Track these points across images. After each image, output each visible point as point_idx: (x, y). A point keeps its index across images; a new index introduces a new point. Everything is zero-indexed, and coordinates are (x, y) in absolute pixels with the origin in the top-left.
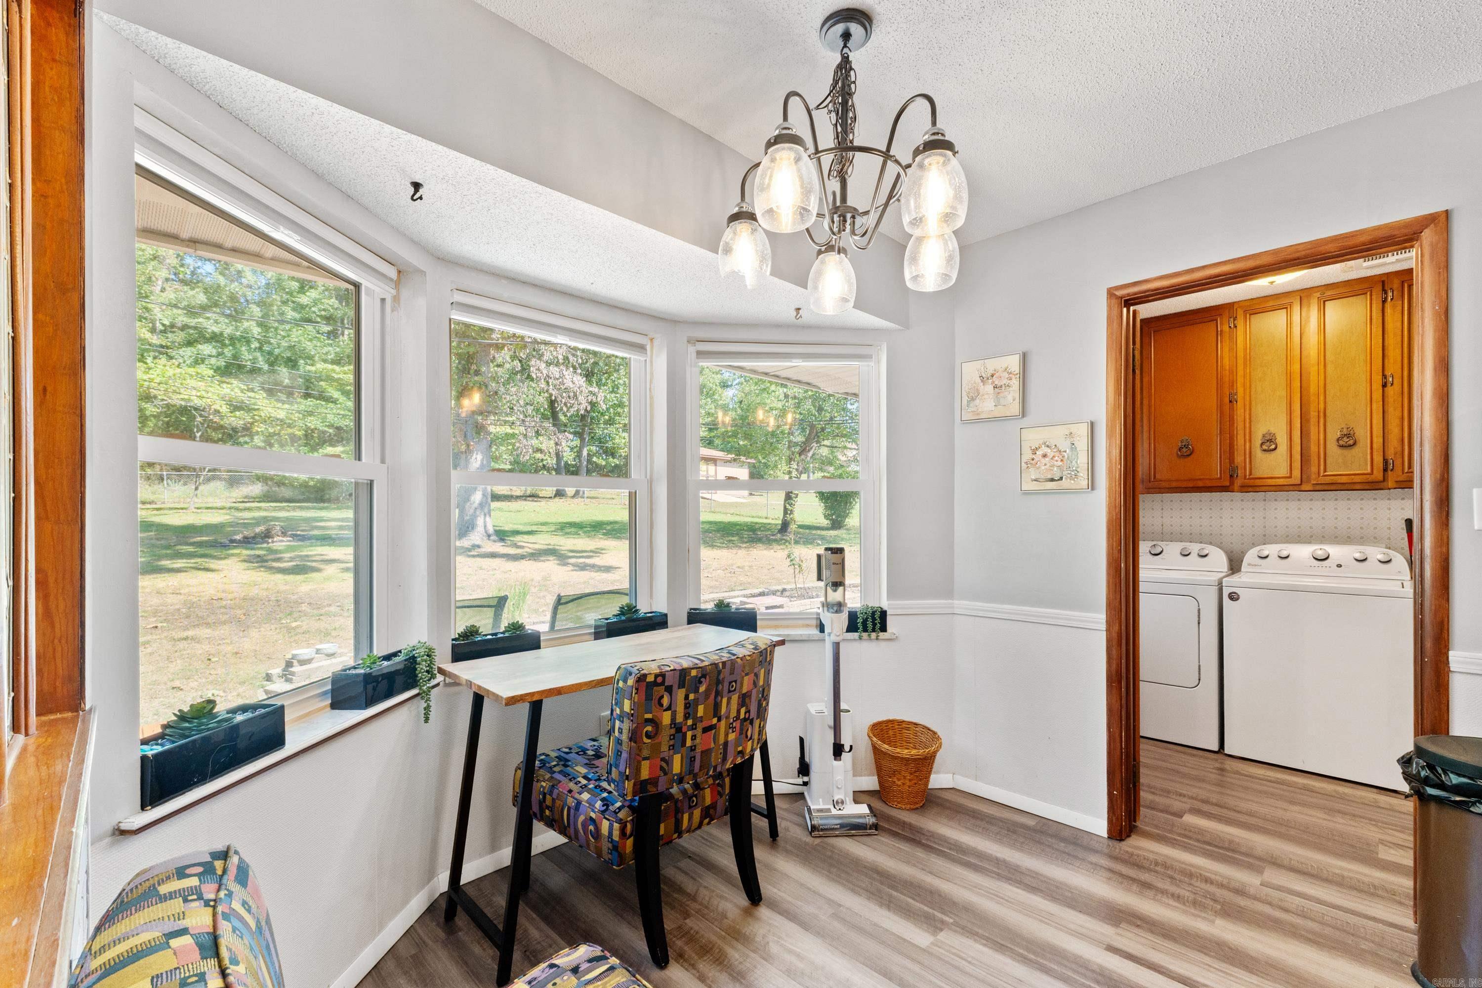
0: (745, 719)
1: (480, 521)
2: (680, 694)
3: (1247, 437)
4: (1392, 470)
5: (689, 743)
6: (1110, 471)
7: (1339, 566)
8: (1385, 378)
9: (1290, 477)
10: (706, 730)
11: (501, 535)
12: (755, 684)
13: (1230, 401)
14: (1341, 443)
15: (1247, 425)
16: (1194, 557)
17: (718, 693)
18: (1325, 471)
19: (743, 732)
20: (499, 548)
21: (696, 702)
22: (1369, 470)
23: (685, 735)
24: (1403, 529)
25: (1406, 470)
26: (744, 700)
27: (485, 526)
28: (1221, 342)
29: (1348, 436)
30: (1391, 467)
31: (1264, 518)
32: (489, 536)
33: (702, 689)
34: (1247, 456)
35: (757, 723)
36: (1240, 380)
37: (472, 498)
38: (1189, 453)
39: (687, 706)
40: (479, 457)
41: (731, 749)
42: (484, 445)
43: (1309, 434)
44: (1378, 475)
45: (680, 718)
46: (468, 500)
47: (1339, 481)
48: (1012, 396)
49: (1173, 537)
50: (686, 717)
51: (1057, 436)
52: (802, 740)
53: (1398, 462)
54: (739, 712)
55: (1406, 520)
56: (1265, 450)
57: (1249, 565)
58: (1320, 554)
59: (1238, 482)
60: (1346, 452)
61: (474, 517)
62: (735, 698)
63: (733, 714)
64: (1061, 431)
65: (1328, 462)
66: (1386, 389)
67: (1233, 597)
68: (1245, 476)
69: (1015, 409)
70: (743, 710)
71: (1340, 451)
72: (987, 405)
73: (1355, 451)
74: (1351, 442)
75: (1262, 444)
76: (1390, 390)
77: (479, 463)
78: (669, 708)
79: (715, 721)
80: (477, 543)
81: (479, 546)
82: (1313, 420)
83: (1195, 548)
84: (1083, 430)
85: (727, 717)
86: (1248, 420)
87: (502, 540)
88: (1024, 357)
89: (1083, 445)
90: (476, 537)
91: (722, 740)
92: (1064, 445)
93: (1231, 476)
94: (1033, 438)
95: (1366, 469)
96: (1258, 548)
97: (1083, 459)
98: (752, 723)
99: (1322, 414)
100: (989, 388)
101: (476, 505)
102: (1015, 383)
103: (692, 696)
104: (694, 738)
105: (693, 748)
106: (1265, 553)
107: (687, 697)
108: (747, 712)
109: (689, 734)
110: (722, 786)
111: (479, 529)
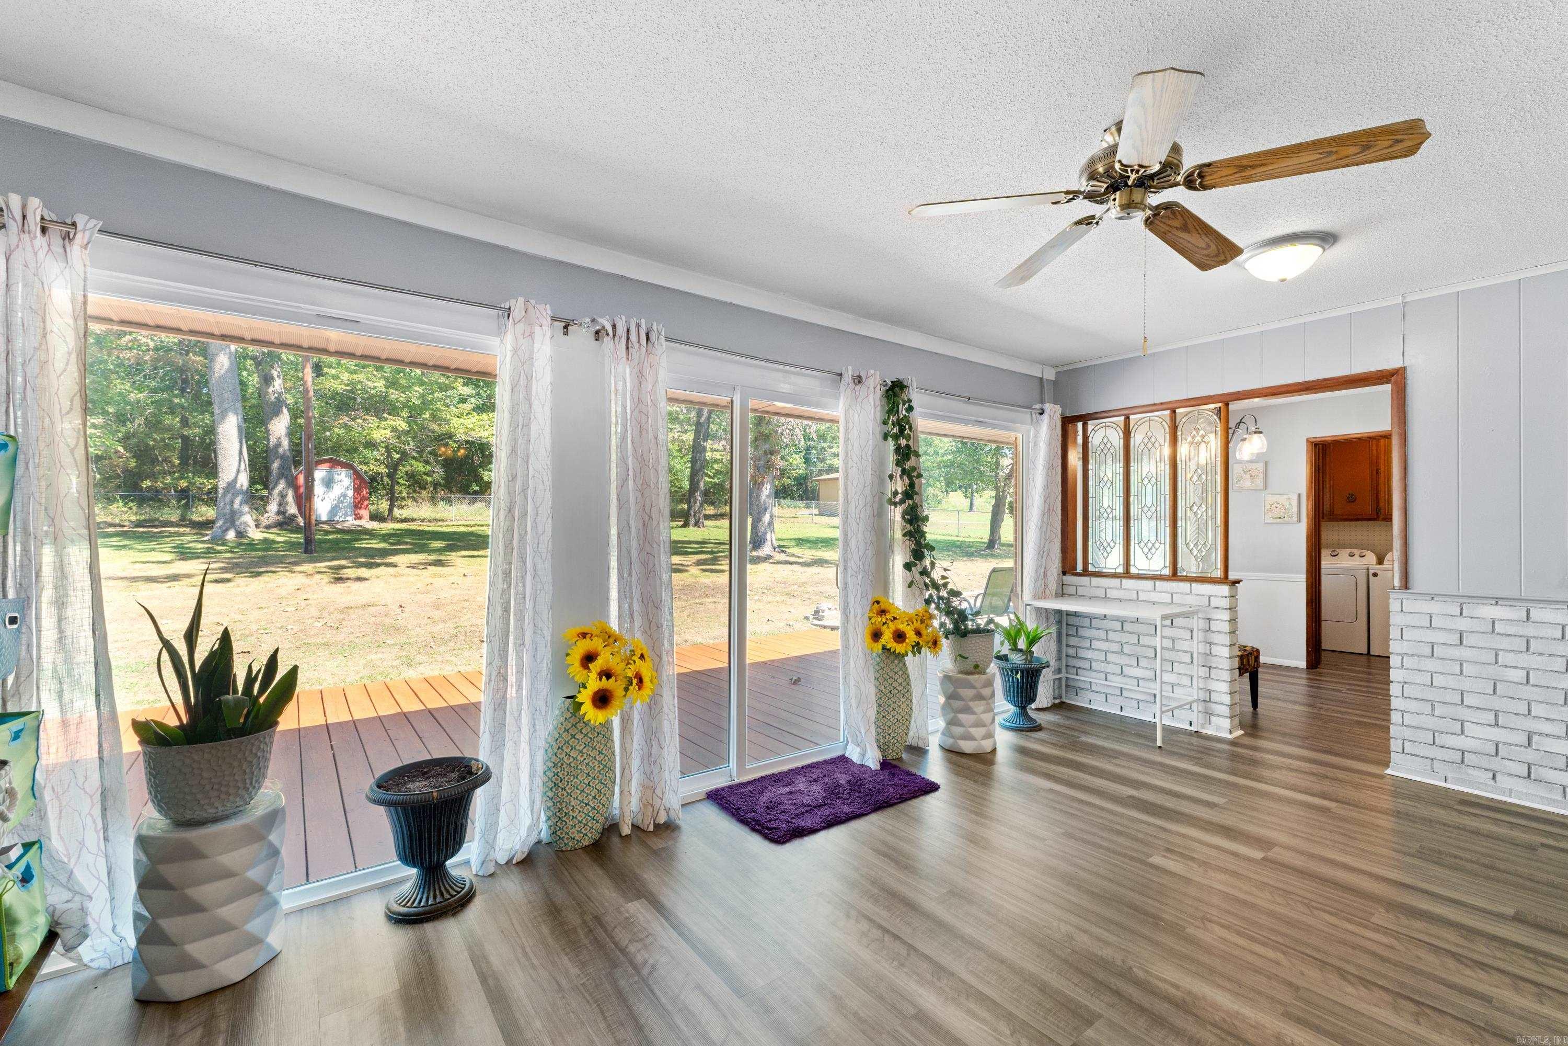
1: (768, 537)
6: (1308, 515)
11: (783, 548)
13: (1377, 473)
16: (1357, 557)
20: (782, 557)
27: (772, 540)
32: (775, 548)
34: (1387, 502)
36: (1382, 461)
38: (1353, 500)
40: (768, 487)
46: (761, 520)
48: (1260, 482)
49: (1344, 546)
51: (1283, 499)
57: (1388, 561)
59: (1381, 517)
61: (765, 533)
64: (1285, 497)
67: (1375, 575)
68: (1385, 513)
69: (1262, 485)
72: (1248, 484)
77: (768, 492)
80: (769, 553)
81: (771, 556)
83: (1357, 552)
84: (1295, 497)
87: (784, 551)
88: (1266, 464)
89: (1295, 503)
90: (766, 550)
92: (1286, 504)
93: (1377, 513)
94: (1270, 499)
97: (1295, 509)
100: (1248, 476)
101: (766, 524)
102: (1262, 475)
111: (769, 542)
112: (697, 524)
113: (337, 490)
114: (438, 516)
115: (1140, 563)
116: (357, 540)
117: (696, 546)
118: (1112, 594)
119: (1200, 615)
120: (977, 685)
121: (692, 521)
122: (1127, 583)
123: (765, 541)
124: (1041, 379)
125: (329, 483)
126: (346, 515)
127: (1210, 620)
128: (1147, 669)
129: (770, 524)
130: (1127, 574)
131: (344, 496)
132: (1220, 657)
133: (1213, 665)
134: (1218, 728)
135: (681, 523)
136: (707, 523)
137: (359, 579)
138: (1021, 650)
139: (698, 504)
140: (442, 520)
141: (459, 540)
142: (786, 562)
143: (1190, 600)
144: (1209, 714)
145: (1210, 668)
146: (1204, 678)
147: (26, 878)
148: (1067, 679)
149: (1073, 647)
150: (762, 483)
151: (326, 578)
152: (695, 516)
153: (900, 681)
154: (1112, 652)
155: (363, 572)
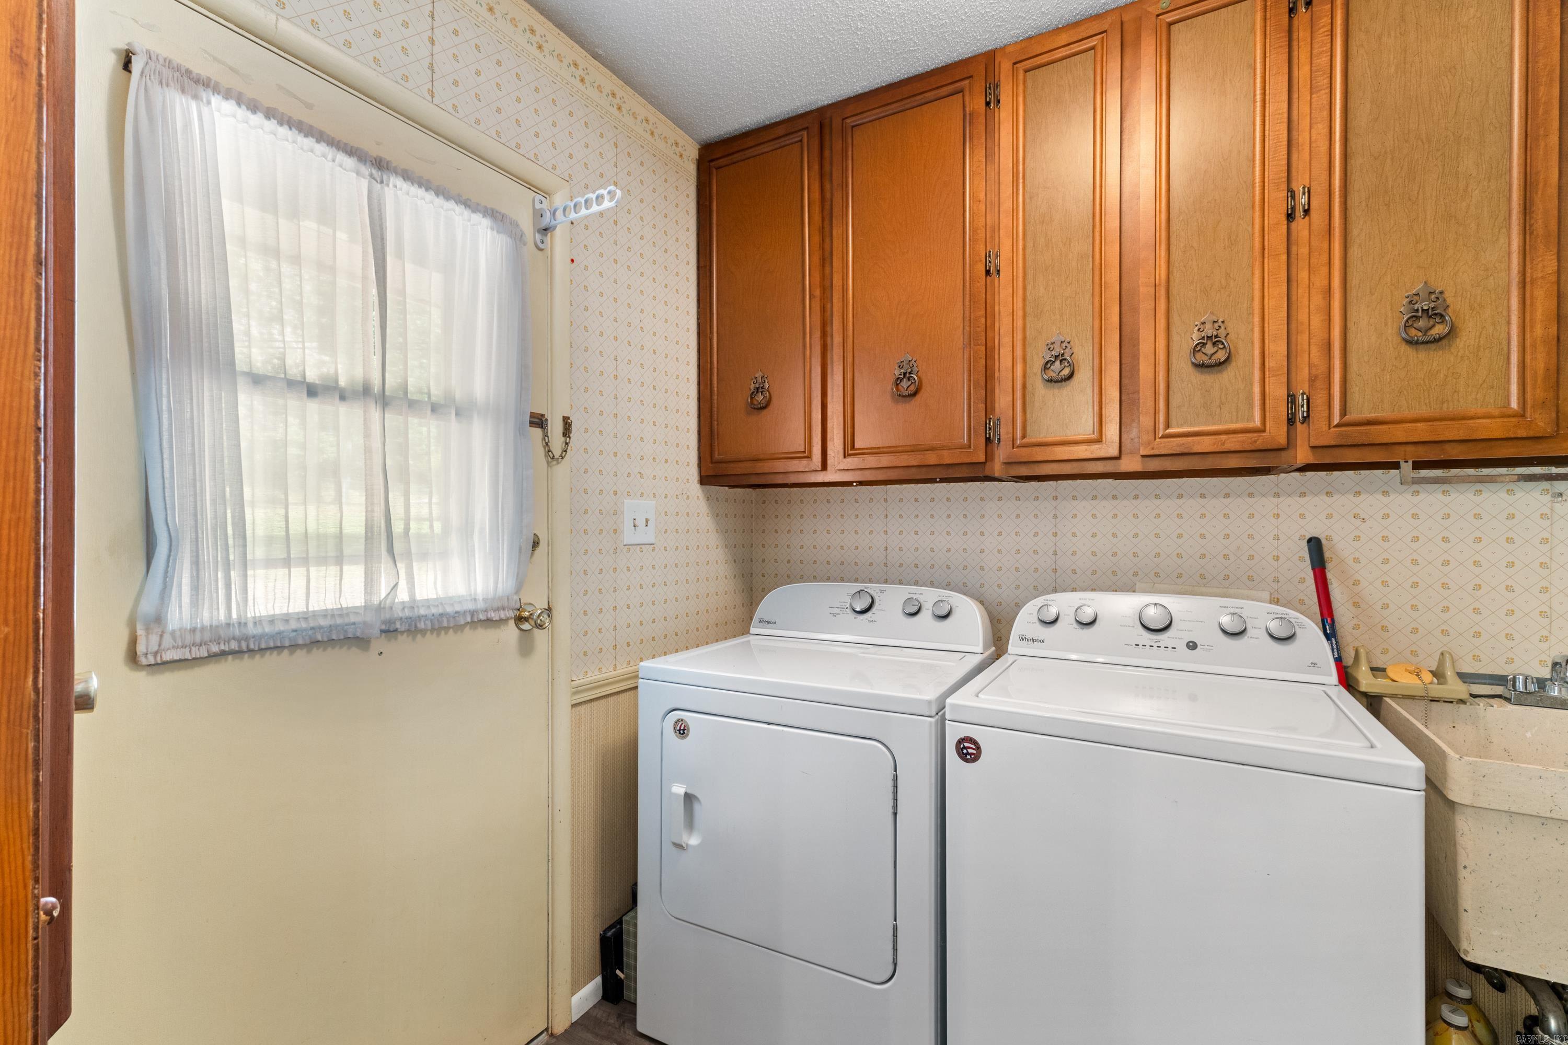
3: (1019, 352)
4: (1306, 419)
7: (1192, 646)
8: (1293, 197)
9: (1099, 440)
13: (988, 272)
14: (1200, 358)
15: (1019, 323)
16: (926, 617)
18: (1168, 426)
22: (1257, 422)
24: (1302, 559)
25: (1336, 420)
28: (971, 138)
29: (1215, 340)
30: (1301, 412)
31: (1055, 534)
34: (1019, 394)
36: (1005, 222)
38: (913, 388)
43: (1135, 343)
44: (1277, 432)
47: (1197, 449)
49: (890, 574)
53: (1319, 400)
55: (1310, 541)
56: (1050, 381)
57: (1022, 639)
58: (1153, 615)
59: (1001, 455)
60: (1208, 378)
65: (1174, 403)
66: (1294, 225)
68: (1014, 440)
71: (1197, 378)
73: (1228, 375)
74: (1221, 356)
75: (1046, 366)
76: (1300, 224)
82: (1145, 307)
86: (1020, 313)
93: (988, 440)
95: (1251, 418)
96: (1039, 601)
99: (1162, 292)
106: (1052, 612)
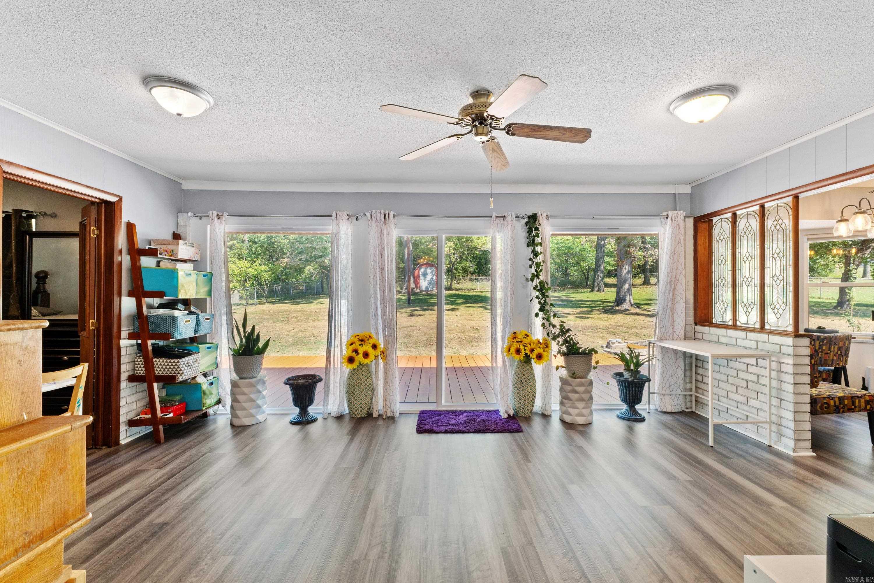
0: (840, 355)
1: (628, 298)
2: (818, 342)
5: (820, 356)
10: (826, 354)
11: (638, 305)
12: (844, 345)
17: (830, 344)
19: (839, 358)
20: (637, 310)
21: (823, 345)
23: (819, 353)
26: (840, 348)
27: (630, 300)
32: (632, 305)
33: (825, 342)
35: (845, 357)
37: (624, 287)
39: (820, 345)
40: (627, 267)
41: (834, 362)
42: (629, 262)
45: (817, 348)
46: (622, 288)
50: (819, 349)
52: (864, 379)
54: (838, 351)
61: (625, 296)
62: (836, 347)
63: (836, 351)
70: (839, 352)
77: (627, 270)
78: (814, 345)
79: (829, 352)
80: (627, 308)
81: (628, 310)
85: (834, 352)
87: (639, 307)
90: (625, 306)
91: (831, 358)
98: (842, 356)
101: (626, 290)
103: (821, 343)
104: (821, 355)
105: (821, 358)
107: (819, 343)
108: (841, 352)
109: (820, 354)
110: (830, 375)
111: (628, 301)
112: (599, 290)
113: (429, 277)
114: (473, 287)
115: (742, 319)
116: (430, 299)
117: (589, 303)
118: (723, 340)
119: (773, 359)
120: (573, 384)
121: (596, 289)
122: (732, 333)
123: (625, 301)
124: (675, 194)
125: (425, 275)
126: (433, 287)
127: (781, 363)
128: (742, 395)
129: (629, 290)
130: (734, 326)
131: (432, 279)
132: (788, 392)
133: (783, 398)
134: (786, 446)
135: (589, 290)
136: (606, 289)
137: (420, 315)
138: (632, 370)
139: (600, 279)
140: (474, 289)
141: (470, 299)
142: (638, 314)
143: (769, 347)
144: (781, 435)
145: (781, 400)
146: (777, 407)
147: (211, 384)
148: (696, 397)
149: (701, 375)
150: (622, 265)
151: (406, 315)
152: (598, 285)
153: (526, 375)
154: (723, 381)
155: (421, 313)
